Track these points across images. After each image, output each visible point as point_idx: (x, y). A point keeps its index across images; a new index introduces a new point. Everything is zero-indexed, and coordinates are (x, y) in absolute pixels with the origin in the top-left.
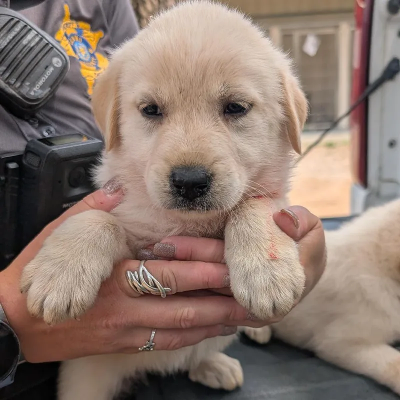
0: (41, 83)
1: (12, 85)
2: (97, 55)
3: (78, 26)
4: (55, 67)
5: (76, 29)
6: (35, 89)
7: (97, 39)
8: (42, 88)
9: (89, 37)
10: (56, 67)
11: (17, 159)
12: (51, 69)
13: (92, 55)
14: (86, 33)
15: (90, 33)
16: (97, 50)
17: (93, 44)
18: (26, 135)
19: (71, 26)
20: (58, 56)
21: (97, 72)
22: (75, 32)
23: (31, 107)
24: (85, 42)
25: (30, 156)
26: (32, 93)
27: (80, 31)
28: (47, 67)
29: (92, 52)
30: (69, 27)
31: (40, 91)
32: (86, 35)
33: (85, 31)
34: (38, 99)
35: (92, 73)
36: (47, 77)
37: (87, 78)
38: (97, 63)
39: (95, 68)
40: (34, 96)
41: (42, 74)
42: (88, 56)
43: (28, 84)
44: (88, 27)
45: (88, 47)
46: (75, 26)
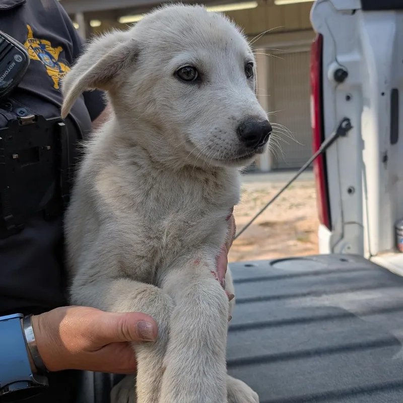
0: (4, 75)
2: (59, 63)
3: (40, 42)
4: (16, 62)
5: (38, 44)
8: (6, 79)
9: (50, 50)
12: (13, 64)
13: (55, 63)
15: (51, 48)
16: (59, 60)
17: (56, 56)
19: (35, 42)
21: (61, 74)
22: (38, 46)
24: (48, 54)
27: (43, 47)
28: (9, 63)
29: (55, 61)
30: (33, 42)
31: (4, 82)
32: (48, 49)
35: (56, 74)
36: (9, 70)
37: (53, 77)
38: (60, 68)
39: (59, 71)
41: (6, 68)
44: (49, 43)
45: (51, 57)
46: (38, 42)
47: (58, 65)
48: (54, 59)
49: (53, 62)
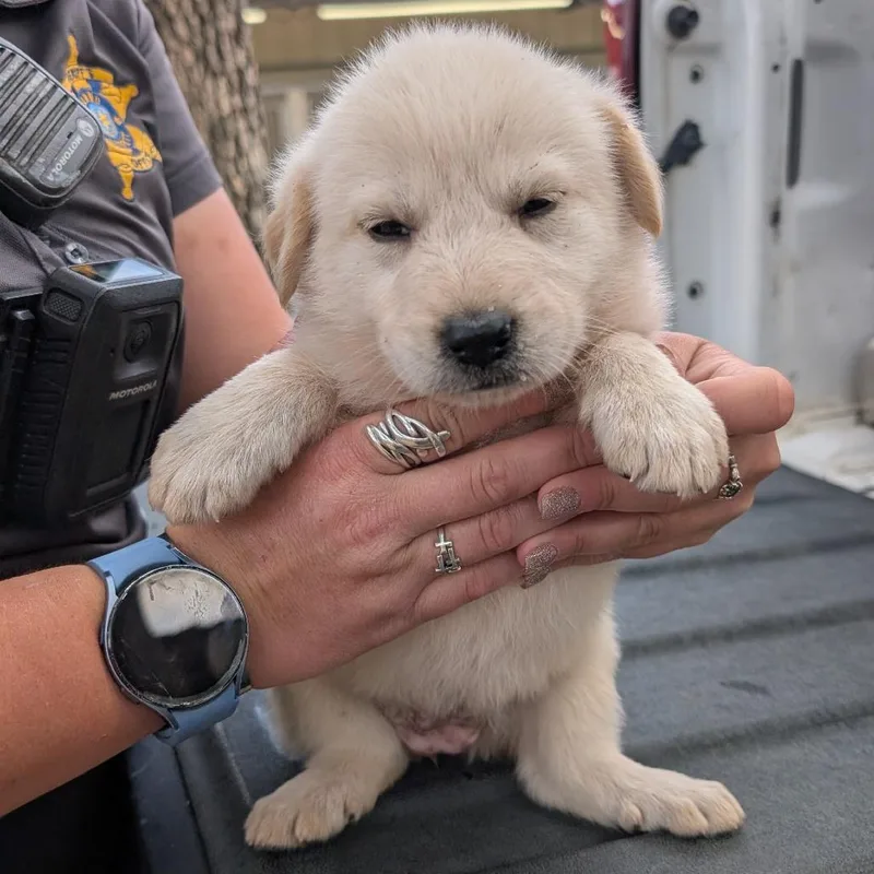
0: (63, 161)
1: (14, 160)
2: (130, 128)
3: (91, 75)
4: (82, 136)
5: (87, 80)
6: (54, 170)
7: (126, 100)
8: (65, 169)
9: (110, 95)
10: (87, 138)
11: (31, 303)
12: (78, 140)
13: (121, 128)
14: (106, 88)
15: (114, 90)
16: (129, 120)
17: (121, 109)
18: (41, 258)
19: (80, 75)
20: (84, 118)
21: (136, 158)
22: (87, 86)
23: (48, 202)
24: (105, 104)
25: (56, 297)
26: (51, 178)
27: (96, 86)
28: (70, 135)
29: (120, 123)
30: (77, 77)
31: (64, 176)
32: (107, 91)
33: (104, 85)
34: (60, 190)
35: (126, 159)
36: (72, 151)
37: (121, 168)
38: (132, 142)
39: (130, 151)
40: (54, 182)
41: (64, 146)
42: (114, 128)
43: (41, 160)
44: (110, 76)
45: (112, 112)
46: (86, 75)
47: (126, 132)
48: (118, 116)
49: (116, 124)
